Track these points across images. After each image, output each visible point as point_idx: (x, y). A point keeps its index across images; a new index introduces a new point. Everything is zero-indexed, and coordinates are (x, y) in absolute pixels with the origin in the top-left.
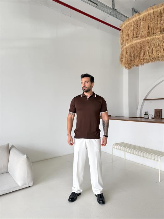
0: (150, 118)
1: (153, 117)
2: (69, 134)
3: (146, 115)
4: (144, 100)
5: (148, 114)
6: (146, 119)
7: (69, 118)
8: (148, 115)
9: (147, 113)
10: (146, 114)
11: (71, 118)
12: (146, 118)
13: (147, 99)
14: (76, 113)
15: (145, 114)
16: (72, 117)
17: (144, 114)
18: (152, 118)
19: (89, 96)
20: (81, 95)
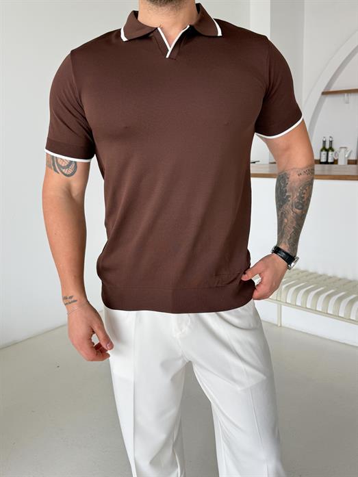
0: (342, 162)
1: (353, 157)
2: (76, 296)
3: (327, 151)
4: (324, 93)
5: (334, 147)
6: (327, 166)
7: (57, 193)
8: (333, 150)
9: (331, 142)
10: (327, 147)
11: (68, 191)
12: (327, 163)
13: (332, 90)
14: (94, 160)
15: (324, 149)
16: (75, 184)
17: (321, 147)
18: (350, 162)
19: (176, 34)
20: (119, 31)
